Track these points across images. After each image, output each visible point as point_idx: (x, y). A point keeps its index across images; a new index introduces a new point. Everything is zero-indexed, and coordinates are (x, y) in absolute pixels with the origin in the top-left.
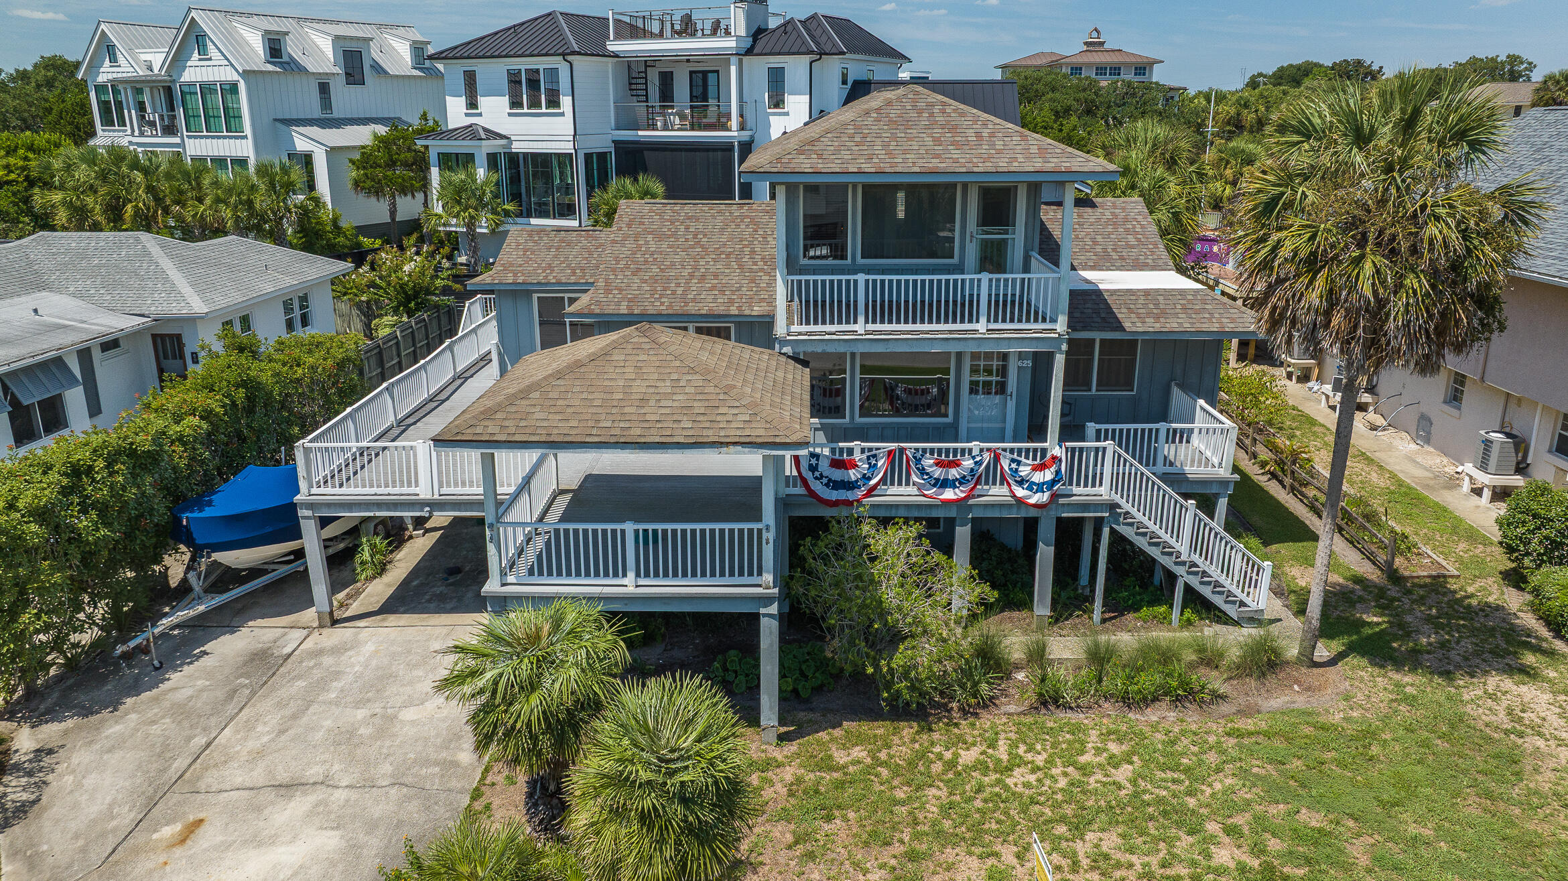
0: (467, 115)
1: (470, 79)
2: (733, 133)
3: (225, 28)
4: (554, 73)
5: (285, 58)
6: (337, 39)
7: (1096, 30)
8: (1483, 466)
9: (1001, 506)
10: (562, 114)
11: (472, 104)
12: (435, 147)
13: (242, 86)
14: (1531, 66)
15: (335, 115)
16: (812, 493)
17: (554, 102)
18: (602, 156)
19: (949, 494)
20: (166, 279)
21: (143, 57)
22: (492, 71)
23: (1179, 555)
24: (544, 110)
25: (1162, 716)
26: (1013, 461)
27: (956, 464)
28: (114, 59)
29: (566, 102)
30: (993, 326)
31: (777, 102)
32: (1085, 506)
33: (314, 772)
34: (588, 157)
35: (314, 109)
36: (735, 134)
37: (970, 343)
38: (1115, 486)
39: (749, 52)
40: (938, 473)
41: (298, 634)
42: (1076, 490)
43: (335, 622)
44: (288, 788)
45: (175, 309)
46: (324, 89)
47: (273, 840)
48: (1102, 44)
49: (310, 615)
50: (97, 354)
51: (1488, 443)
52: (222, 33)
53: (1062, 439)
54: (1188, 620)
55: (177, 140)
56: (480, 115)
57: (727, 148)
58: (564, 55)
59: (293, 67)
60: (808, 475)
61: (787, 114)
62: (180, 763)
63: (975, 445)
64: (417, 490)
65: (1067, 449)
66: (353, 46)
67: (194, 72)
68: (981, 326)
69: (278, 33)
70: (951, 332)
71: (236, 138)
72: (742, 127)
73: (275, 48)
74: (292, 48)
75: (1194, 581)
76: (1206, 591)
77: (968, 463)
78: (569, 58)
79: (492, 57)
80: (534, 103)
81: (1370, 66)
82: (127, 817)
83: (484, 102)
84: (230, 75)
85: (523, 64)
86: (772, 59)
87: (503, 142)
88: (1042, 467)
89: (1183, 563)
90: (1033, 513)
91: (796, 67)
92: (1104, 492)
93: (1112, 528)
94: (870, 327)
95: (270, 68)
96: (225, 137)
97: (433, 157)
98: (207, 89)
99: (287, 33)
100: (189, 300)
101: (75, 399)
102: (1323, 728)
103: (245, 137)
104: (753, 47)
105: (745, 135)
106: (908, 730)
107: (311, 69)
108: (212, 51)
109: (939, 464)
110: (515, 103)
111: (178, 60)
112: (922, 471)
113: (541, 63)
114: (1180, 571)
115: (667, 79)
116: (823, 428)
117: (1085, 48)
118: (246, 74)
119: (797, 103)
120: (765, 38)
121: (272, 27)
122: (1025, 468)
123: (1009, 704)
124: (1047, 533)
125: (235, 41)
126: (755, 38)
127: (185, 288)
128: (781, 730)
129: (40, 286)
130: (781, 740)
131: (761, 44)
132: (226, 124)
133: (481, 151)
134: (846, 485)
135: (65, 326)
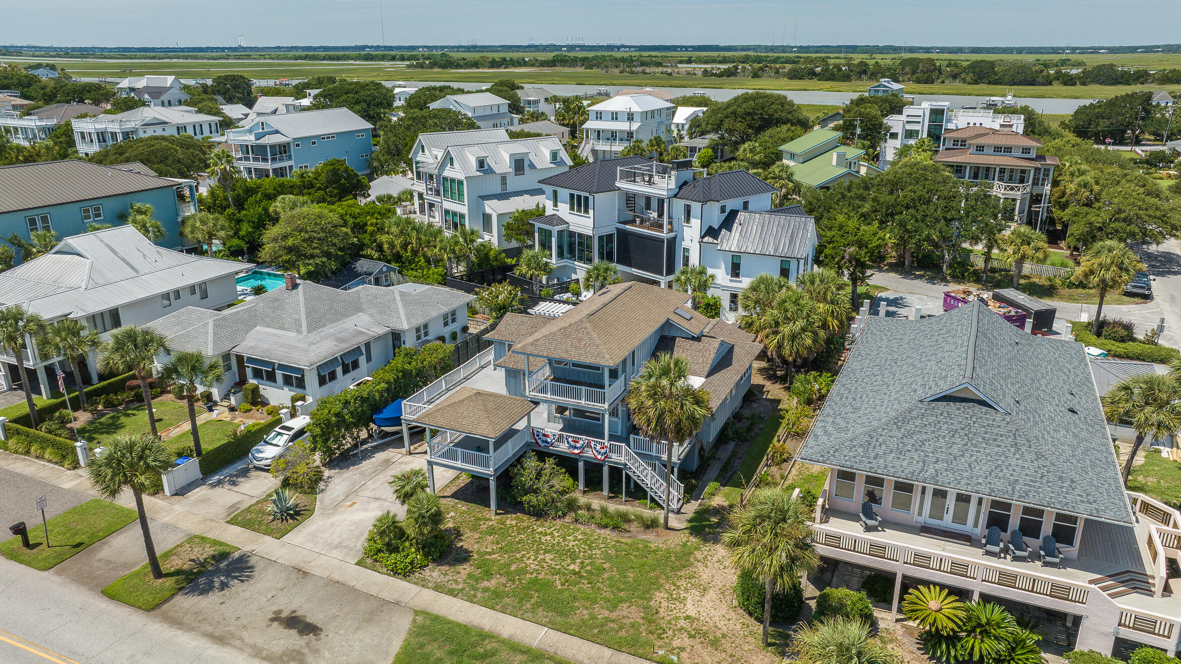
0: (553, 209)
1: (555, 192)
2: (664, 235)
3: (462, 155)
4: (586, 199)
5: (486, 167)
6: (511, 155)
9: (592, 458)
10: (590, 217)
11: (556, 205)
12: (538, 225)
13: (465, 183)
15: (508, 192)
16: (537, 443)
17: (586, 211)
18: (610, 237)
19: (576, 451)
20: (398, 313)
21: (435, 153)
22: (564, 193)
23: (647, 484)
24: (583, 214)
25: (608, 533)
26: (595, 444)
27: (577, 442)
28: (424, 154)
29: (591, 213)
30: (587, 402)
31: (688, 220)
32: (616, 463)
33: (384, 497)
34: (601, 238)
35: (498, 189)
36: (666, 235)
37: (580, 407)
38: (626, 458)
39: (675, 196)
40: (573, 443)
41: (400, 456)
42: (614, 457)
43: (410, 454)
44: (377, 499)
45: (399, 326)
46: (504, 179)
47: (368, 511)
49: (404, 450)
50: (372, 344)
52: (459, 156)
53: (609, 440)
54: (653, 506)
55: (439, 201)
56: (558, 210)
57: (660, 242)
58: (589, 192)
59: (490, 171)
60: (537, 437)
61: (691, 227)
62: (357, 487)
63: (584, 437)
65: (610, 444)
66: (518, 158)
67: (448, 173)
68: (583, 402)
69: (483, 156)
70: (575, 402)
71: (462, 204)
72: (671, 230)
73: (481, 163)
74: (490, 162)
75: (653, 494)
76: (657, 498)
77: (581, 442)
78: (592, 194)
79: (564, 186)
80: (579, 210)
82: (342, 498)
83: (560, 205)
84: (461, 177)
85: (576, 192)
86: (686, 201)
87: (566, 225)
88: (602, 448)
89: (649, 487)
90: (600, 462)
91: (696, 207)
92: (623, 459)
93: (626, 472)
94: (552, 397)
95: (478, 173)
96: (457, 203)
97: (536, 229)
98: (453, 180)
99: (488, 156)
100: (405, 324)
101: (362, 360)
102: (646, 547)
103: (465, 205)
104: (678, 193)
105: (672, 235)
106: (533, 519)
107: (497, 171)
108: (455, 165)
109: (573, 441)
110: (572, 209)
111: (442, 166)
112: (568, 442)
113: (583, 194)
114: (648, 490)
118: (466, 176)
119: (695, 223)
120: (685, 188)
121: (482, 154)
122: (598, 447)
123: (568, 519)
124: (606, 470)
125: (464, 162)
126: (680, 188)
127: (403, 318)
128: (498, 511)
129: (360, 310)
130: (497, 514)
131: (682, 191)
132: (459, 197)
133: (555, 230)
134: (546, 442)
135: (363, 333)
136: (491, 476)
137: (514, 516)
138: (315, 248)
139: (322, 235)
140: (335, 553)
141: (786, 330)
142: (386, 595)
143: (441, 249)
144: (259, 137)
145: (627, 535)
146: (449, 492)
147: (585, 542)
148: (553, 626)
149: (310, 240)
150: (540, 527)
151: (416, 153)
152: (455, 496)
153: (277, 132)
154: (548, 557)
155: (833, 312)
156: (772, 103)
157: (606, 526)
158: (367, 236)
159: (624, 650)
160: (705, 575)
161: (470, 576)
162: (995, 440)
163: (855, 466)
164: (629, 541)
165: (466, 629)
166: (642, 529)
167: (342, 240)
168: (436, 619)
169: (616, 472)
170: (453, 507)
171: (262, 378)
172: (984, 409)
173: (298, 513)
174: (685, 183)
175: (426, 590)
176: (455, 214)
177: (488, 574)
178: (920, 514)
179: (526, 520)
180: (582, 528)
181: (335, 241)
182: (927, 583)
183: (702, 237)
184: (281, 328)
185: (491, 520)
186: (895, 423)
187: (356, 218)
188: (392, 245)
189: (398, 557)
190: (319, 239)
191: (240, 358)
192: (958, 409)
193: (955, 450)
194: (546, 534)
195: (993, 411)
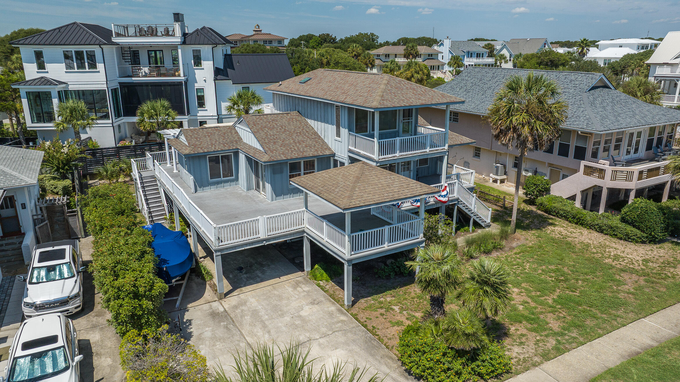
0: (38, 72)
1: (39, 55)
2: (182, 78)
4: (92, 53)
7: (258, 25)
8: (497, 174)
10: (99, 72)
11: (41, 66)
12: (23, 89)
14: (378, 37)
17: (93, 65)
19: (419, 204)
22: (54, 52)
23: (471, 211)
24: (87, 70)
29: (100, 66)
30: (430, 150)
31: (198, 63)
32: (451, 201)
33: (302, 338)
36: (183, 78)
38: (458, 193)
39: (184, 43)
41: (216, 304)
42: (451, 196)
43: (225, 296)
45: (16, 184)
48: (261, 31)
51: (497, 167)
54: (473, 230)
56: (47, 72)
57: (180, 84)
58: (98, 45)
61: (203, 69)
64: (260, 235)
65: (448, 184)
76: (478, 220)
78: (102, 46)
79: (54, 44)
80: (81, 66)
81: (332, 36)
83: (49, 66)
85: (73, 49)
86: (193, 46)
87: (64, 85)
89: (473, 213)
91: (206, 50)
92: (455, 195)
94: (400, 154)
97: (23, 93)
100: (21, 178)
102: (531, 247)
105: (185, 78)
110: (69, 67)
113: (86, 49)
115: (136, 54)
117: (254, 33)
119: (208, 64)
126: (185, 37)
131: (187, 40)
133: (54, 90)
136: (422, 242)
172: (607, 90)
183: (216, 76)
192: (601, 92)
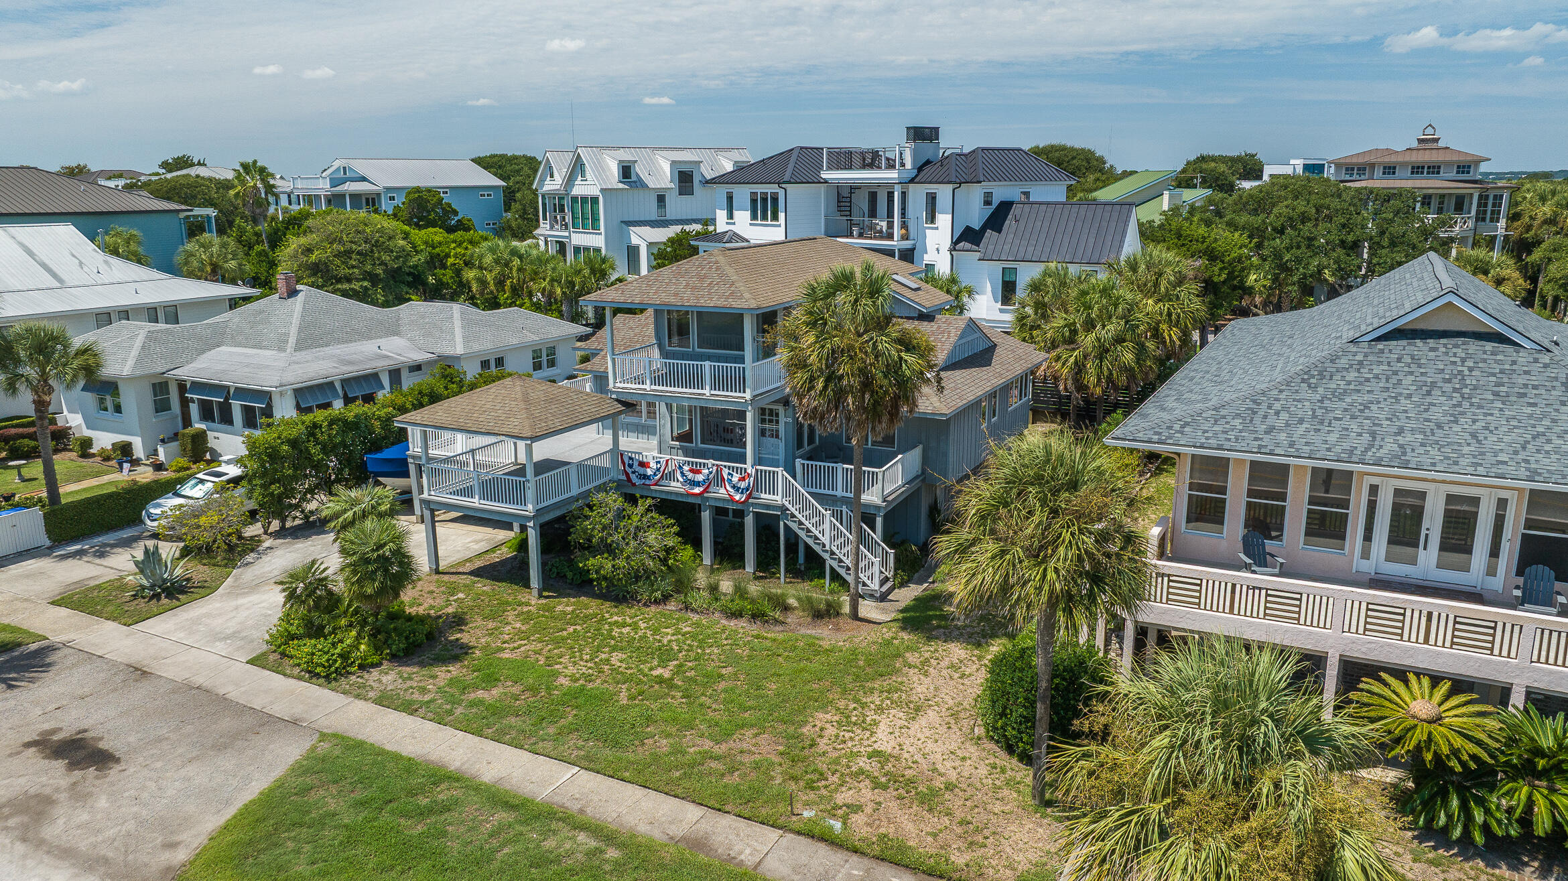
0: (727, 223)
1: (730, 198)
3: (597, 159)
4: (775, 196)
5: (634, 178)
6: (673, 163)
7: (1432, 126)
9: (724, 500)
10: (779, 226)
11: (731, 216)
12: (702, 247)
13: (601, 200)
15: (668, 217)
16: (629, 479)
17: (775, 217)
19: (697, 490)
20: (453, 333)
22: (742, 193)
23: (824, 546)
24: (769, 222)
25: (741, 625)
26: (729, 474)
27: (699, 472)
28: (552, 176)
29: (782, 216)
30: (713, 392)
31: (932, 218)
32: (768, 507)
35: (652, 213)
36: (895, 243)
37: (702, 401)
38: (785, 495)
39: (912, 181)
40: (690, 476)
42: (763, 496)
45: (449, 351)
46: (661, 199)
48: (1437, 140)
50: (405, 374)
52: (594, 163)
53: (755, 464)
54: (833, 589)
55: (566, 234)
56: (734, 224)
58: (779, 184)
59: (640, 184)
60: (629, 470)
61: (937, 228)
63: (710, 462)
65: (757, 470)
66: (684, 168)
67: (578, 189)
68: (707, 391)
69: (629, 161)
70: (691, 394)
71: (596, 234)
72: (905, 237)
73: (626, 171)
74: (640, 170)
75: (835, 564)
76: (842, 572)
77: (706, 471)
78: (783, 186)
79: (744, 183)
80: (764, 218)
83: (737, 214)
84: (596, 191)
85: (760, 189)
86: (929, 186)
88: (742, 479)
89: (827, 551)
90: (740, 507)
91: (944, 192)
92: (778, 499)
93: (785, 523)
94: (653, 387)
95: (621, 186)
96: (590, 233)
98: (584, 199)
99: (636, 161)
100: (457, 346)
102: (812, 645)
103: (600, 234)
104: (916, 176)
105: (907, 244)
106: (605, 604)
107: (651, 185)
108: (588, 176)
109: (691, 471)
110: (754, 217)
111: (571, 181)
112: (683, 474)
113: (770, 189)
114: (826, 556)
115: (873, 197)
116: (681, 448)
117: (1414, 145)
118: (602, 190)
119: (944, 220)
120: (926, 170)
121: (626, 156)
122: (735, 479)
123: (672, 606)
124: (749, 521)
125: (601, 168)
126: (920, 169)
127: (459, 339)
128: (546, 594)
129: (396, 333)
130: (540, 596)
131: (922, 174)
132: (592, 223)
134: (645, 477)
135: (388, 357)
136: (528, 518)
137: (572, 600)
138: (353, 267)
139: (364, 247)
140: (220, 647)
141: (1088, 340)
142: (278, 710)
143: (552, 280)
144: (335, 182)
145: (780, 628)
146: (469, 567)
147: (694, 637)
148: (589, 764)
149: (348, 253)
150: (613, 615)
151: (542, 180)
152: (478, 573)
153: (364, 179)
154: (616, 658)
155: (1169, 314)
156: (1074, 158)
157: (737, 615)
158: (449, 273)
159: (728, 808)
160: (921, 687)
161: (452, 682)
162: (1524, 395)
163: (1227, 445)
164: (781, 637)
165: (409, 766)
166: (809, 619)
167: (397, 258)
168: (360, 745)
169: (768, 526)
170: (465, 586)
171: (214, 421)
172: (1489, 346)
173: (183, 590)
174: (928, 162)
175: (360, 704)
176: (587, 249)
177: (491, 680)
178: (1366, 555)
179: (592, 606)
180: (695, 617)
181: (386, 258)
182: (1401, 674)
183: (955, 243)
184: (254, 347)
185: (528, 604)
186: (1303, 381)
187: (434, 248)
188: (483, 282)
189: (321, 644)
190: (359, 253)
191: (182, 387)
192: (1432, 349)
193: (1436, 414)
194: (624, 625)
195: (1509, 349)
